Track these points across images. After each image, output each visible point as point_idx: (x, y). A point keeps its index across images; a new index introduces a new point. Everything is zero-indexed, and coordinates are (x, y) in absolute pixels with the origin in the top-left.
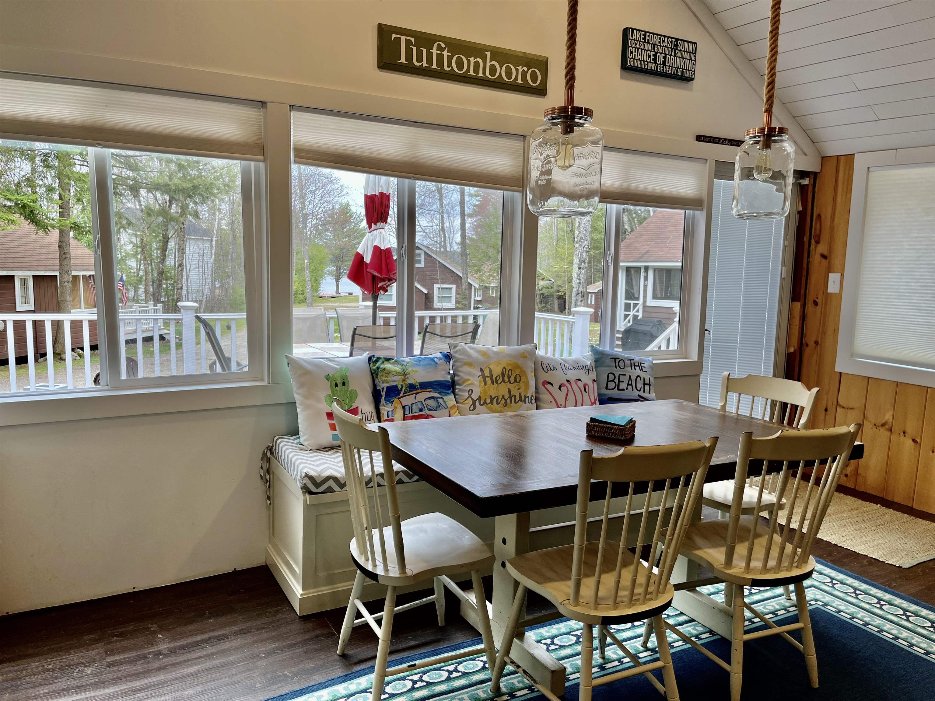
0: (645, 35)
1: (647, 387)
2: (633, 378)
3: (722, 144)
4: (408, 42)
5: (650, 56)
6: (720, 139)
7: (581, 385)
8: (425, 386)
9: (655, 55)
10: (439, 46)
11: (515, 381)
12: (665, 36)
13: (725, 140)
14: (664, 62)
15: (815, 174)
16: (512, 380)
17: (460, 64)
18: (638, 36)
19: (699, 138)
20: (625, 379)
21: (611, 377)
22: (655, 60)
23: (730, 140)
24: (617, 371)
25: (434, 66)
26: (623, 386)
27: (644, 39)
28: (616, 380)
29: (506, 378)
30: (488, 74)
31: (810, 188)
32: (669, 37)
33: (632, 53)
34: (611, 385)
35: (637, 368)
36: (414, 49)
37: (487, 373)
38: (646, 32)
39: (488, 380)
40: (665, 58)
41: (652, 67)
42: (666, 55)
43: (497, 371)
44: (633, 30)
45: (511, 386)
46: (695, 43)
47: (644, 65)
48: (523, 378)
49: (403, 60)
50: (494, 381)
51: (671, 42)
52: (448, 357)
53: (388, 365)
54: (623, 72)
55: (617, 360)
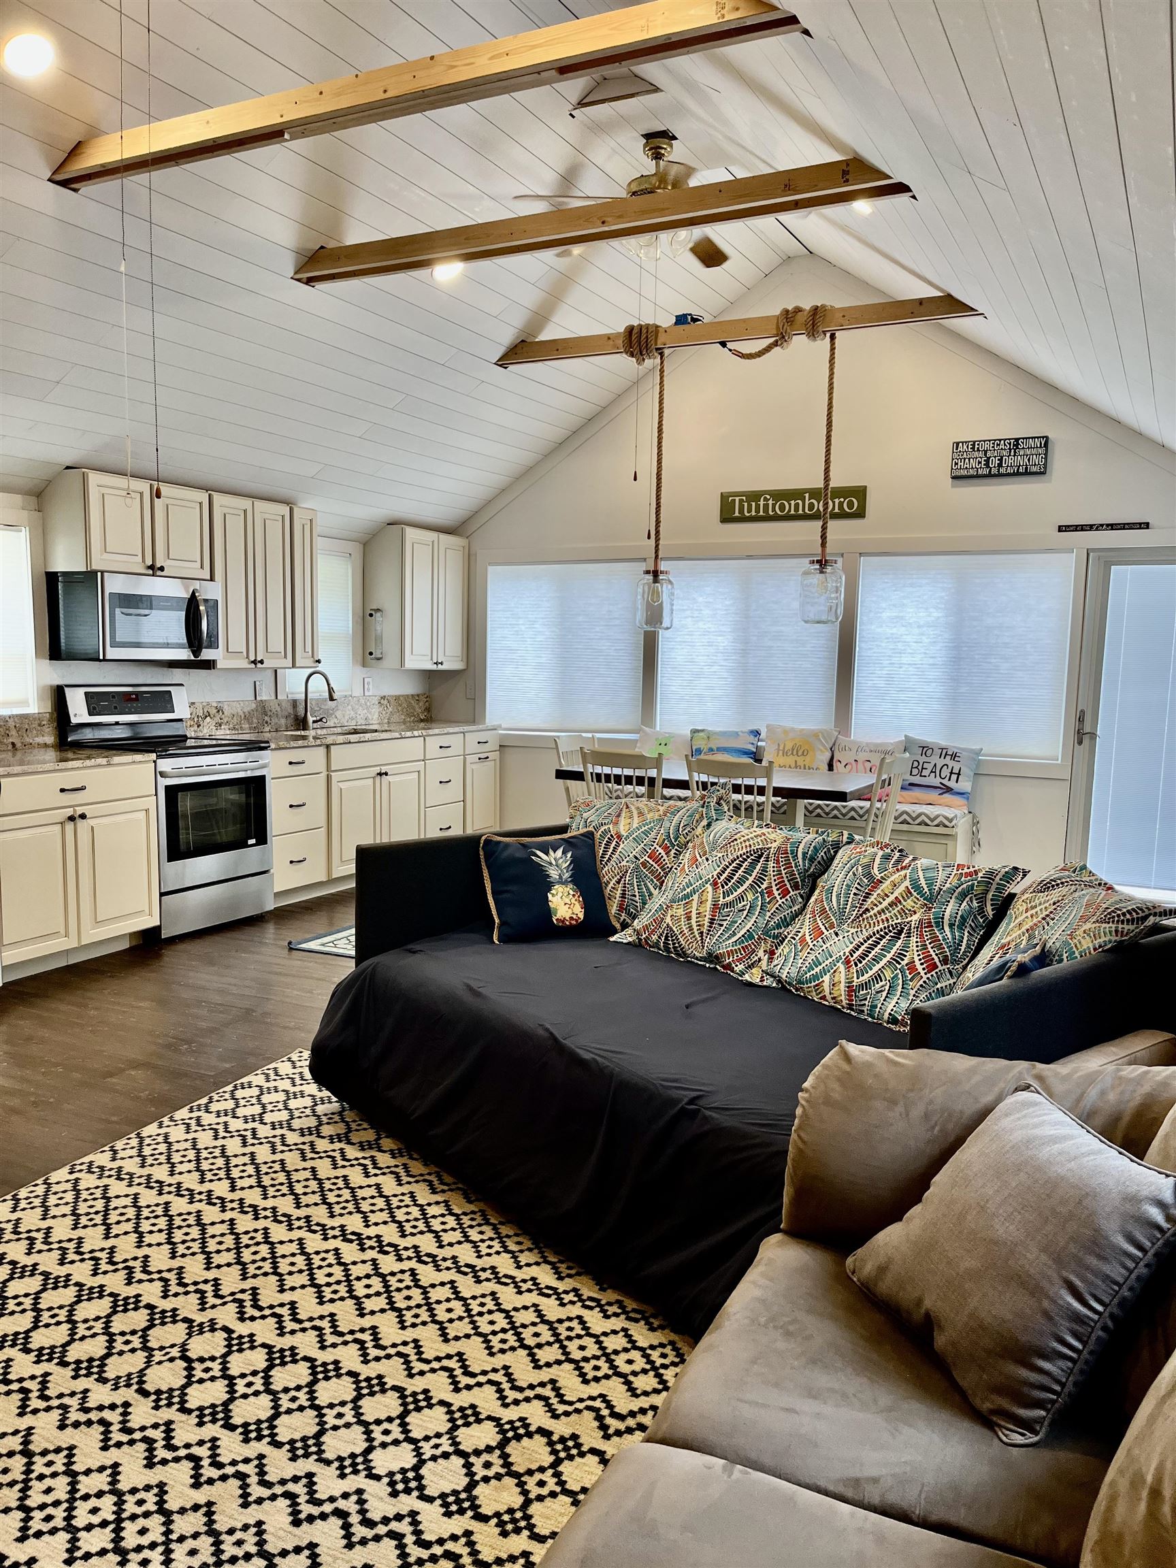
0: (974, 445)
1: (954, 777)
2: (939, 767)
3: (1097, 529)
4: (741, 501)
5: (980, 463)
6: (1094, 525)
7: (868, 765)
8: (721, 750)
9: (987, 461)
10: (765, 498)
11: (803, 754)
12: (1000, 440)
13: (1102, 525)
14: (1000, 465)
16: (800, 753)
17: (782, 508)
18: (965, 447)
19: (1061, 529)
20: (930, 767)
21: (916, 764)
22: (987, 465)
23: (1108, 525)
24: (922, 759)
25: (761, 513)
26: (925, 773)
27: (973, 448)
28: (920, 767)
29: (795, 753)
30: (807, 511)
32: (1005, 440)
33: (956, 464)
34: (915, 771)
35: (948, 758)
36: (746, 504)
37: (781, 748)
38: (974, 442)
39: (781, 753)
40: (1001, 460)
41: (986, 471)
42: (1002, 457)
43: (789, 746)
44: (958, 444)
45: (796, 758)
46: (1047, 437)
47: (972, 472)
48: (811, 753)
49: (737, 514)
50: (785, 753)
51: (1010, 444)
52: (757, 733)
53: (701, 734)
54: (956, 482)
55: (925, 749)
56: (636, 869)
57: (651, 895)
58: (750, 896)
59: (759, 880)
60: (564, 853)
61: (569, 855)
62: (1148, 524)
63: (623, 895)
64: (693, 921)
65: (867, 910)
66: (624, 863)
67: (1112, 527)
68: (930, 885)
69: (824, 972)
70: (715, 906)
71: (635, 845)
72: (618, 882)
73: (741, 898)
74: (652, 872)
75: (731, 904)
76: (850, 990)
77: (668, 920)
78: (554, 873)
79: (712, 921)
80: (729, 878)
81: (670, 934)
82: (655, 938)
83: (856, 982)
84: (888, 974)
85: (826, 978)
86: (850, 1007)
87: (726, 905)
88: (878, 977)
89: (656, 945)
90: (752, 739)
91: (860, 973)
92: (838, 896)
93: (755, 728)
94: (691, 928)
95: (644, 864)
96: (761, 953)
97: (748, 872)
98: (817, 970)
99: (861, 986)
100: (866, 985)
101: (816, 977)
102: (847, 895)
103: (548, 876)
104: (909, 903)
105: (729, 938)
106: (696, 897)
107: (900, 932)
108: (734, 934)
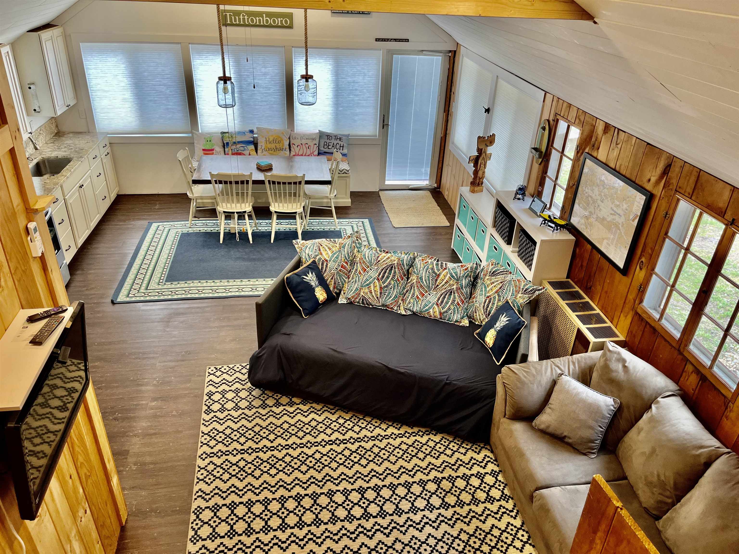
1: (341, 148)
2: (335, 144)
3: (390, 41)
6: (388, 39)
7: (307, 146)
8: (239, 142)
13: (392, 39)
15: (455, 52)
16: (277, 142)
19: (377, 40)
20: (332, 144)
21: (325, 143)
23: (394, 39)
24: (328, 141)
26: (330, 147)
31: (452, 58)
34: (326, 147)
35: (338, 140)
37: (268, 140)
39: (268, 142)
43: (271, 139)
45: (276, 144)
48: (282, 142)
50: (270, 143)
52: (252, 132)
53: (227, 135)
54: (333, 14)
55: (329, 136)
56: (338, 272)
57: (345, 281)
58: (392, 282)
59: (394, 276)
60: (312, 274)
61: (314, 274)
62: (408, 40)
63: (335, 283)
64: (373, 294)
65: (438, 285)
66: (332, 271)
67: (396, 40)
68: (456, 275)
69: (430, 308)
70: (381, 288)
71: (334, 263)
72: (332, 279)
73: (390, 284)
74: (344, 273)
75: (387, 286)
76: (440, 313)
77: (362, 293)
78: (313, 284)
79: (381, 293)
80: (383, 277)
81: (364, 299)
82: (357, 300)
83: (442, 311)
84: (452, 307)
85: (431, 310)
86: (441, 318)
87: (385, 287)
88: (449, 309)
89: (358, 303)
90: (251, 135)
91: (443, 308)
92: (425, 280)
93: (251, 129)
94: (373, 297)
95: (340, 270)
96: (400, 301)
97: (390, 274)
98: (427, 308)
99: (444, 312)
100: (446, 312)
101: (427, 310)
102: (429, 280)
103: (312, 286)
104: (451, 282)
105: (389, 298)
106: (372, 285)
107: (451, 292)
108: (391, 297)
